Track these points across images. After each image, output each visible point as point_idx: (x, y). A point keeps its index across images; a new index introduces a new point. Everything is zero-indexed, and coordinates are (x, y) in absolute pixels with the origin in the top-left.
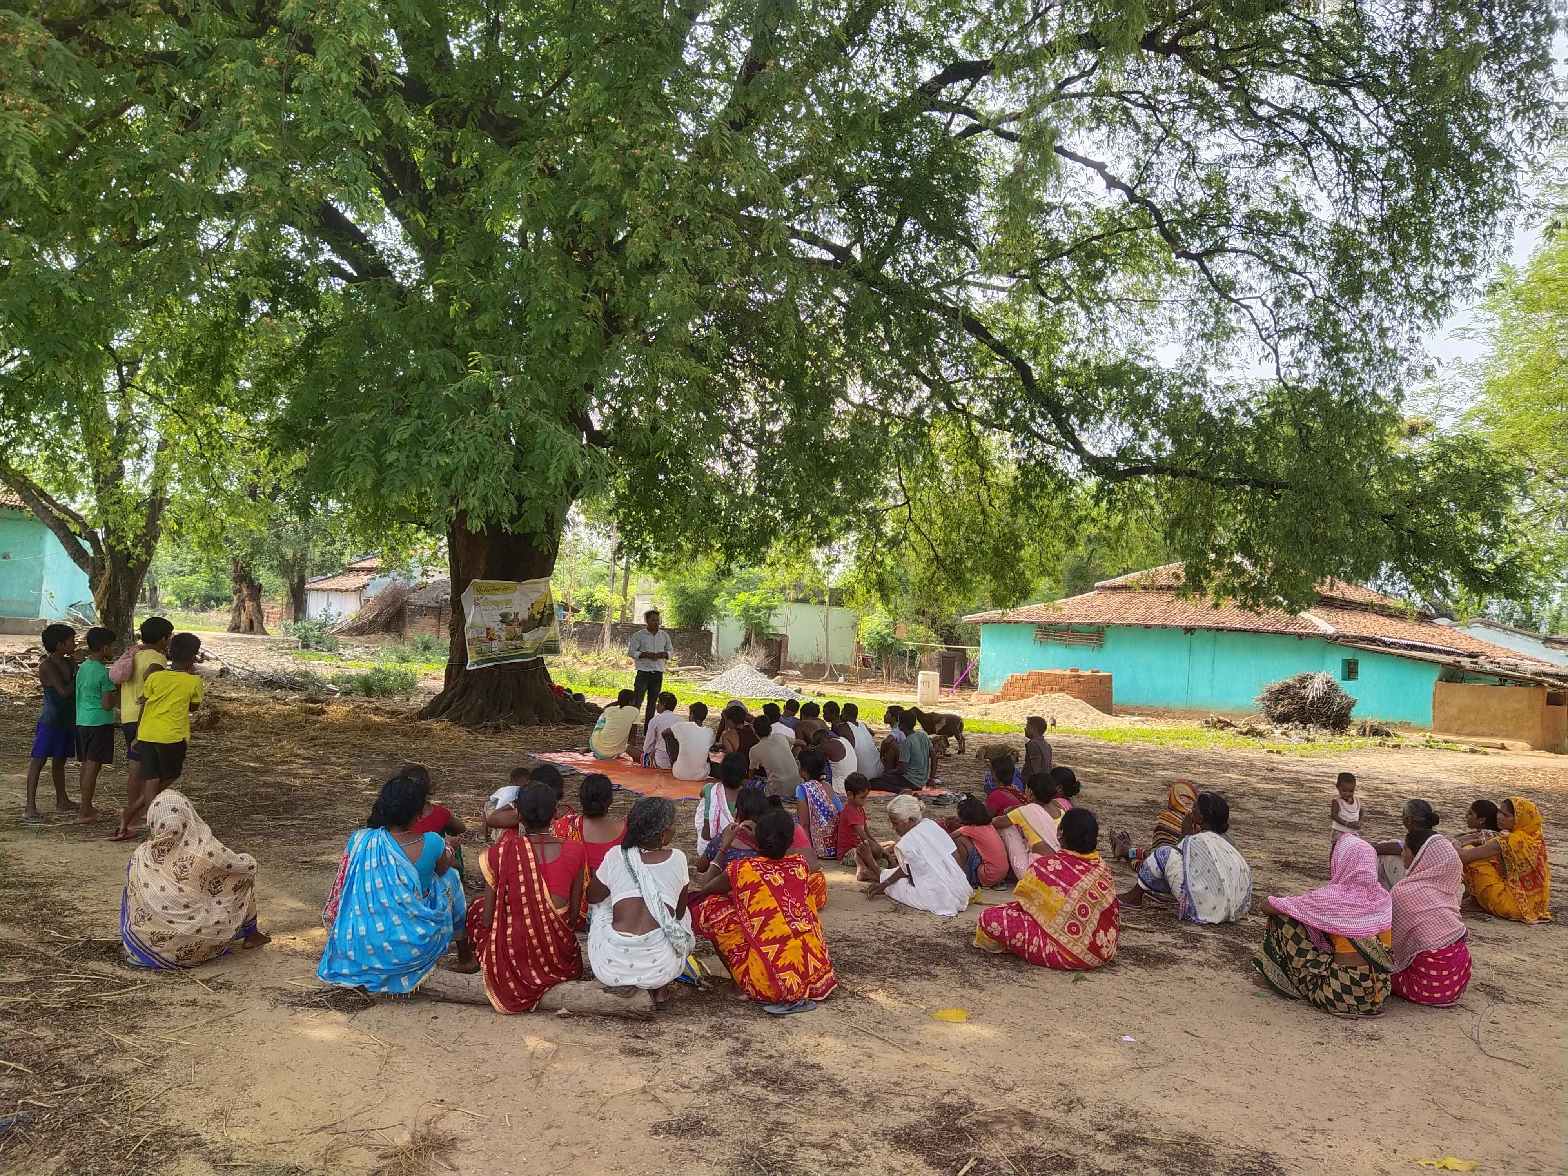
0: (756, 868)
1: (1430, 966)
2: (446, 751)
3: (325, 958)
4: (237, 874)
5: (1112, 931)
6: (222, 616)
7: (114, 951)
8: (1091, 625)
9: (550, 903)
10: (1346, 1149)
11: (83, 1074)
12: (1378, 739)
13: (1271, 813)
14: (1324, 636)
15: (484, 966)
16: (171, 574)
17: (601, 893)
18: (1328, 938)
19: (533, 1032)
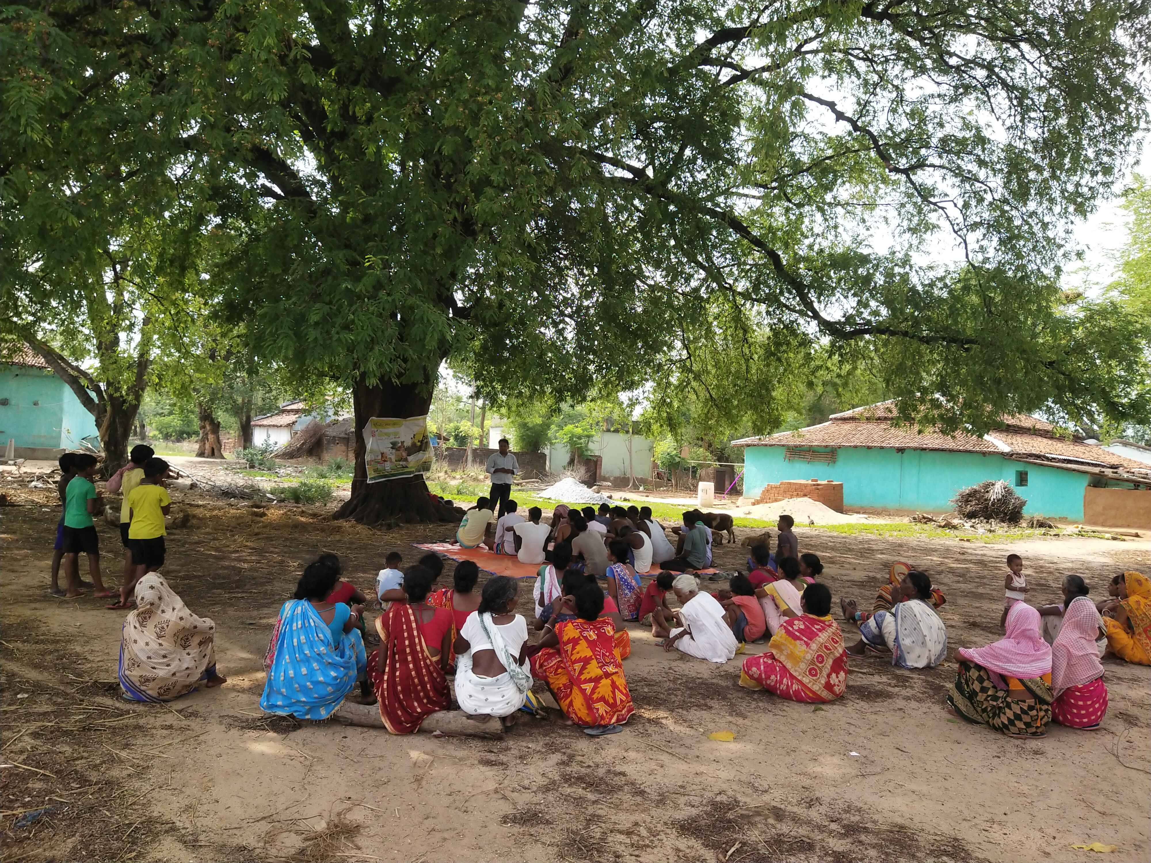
0: (576, 627)
1: (1077, 698)
2: (352, 543)
3: (265, 694)
4: (202, 632)
5: (842, 674)
6: (192, 445)
7: (114, 689)
8: (826, 446)
9: (427, 653)
10: (1016, 837)
11: (92, 778)
12: (1043, 530)
13: (963, 586)
14: (1002, 454)
15: (379, 699)
16: (155, 415)
17: (464, 646)
18: (1004, 678)
19: (416, 748)
